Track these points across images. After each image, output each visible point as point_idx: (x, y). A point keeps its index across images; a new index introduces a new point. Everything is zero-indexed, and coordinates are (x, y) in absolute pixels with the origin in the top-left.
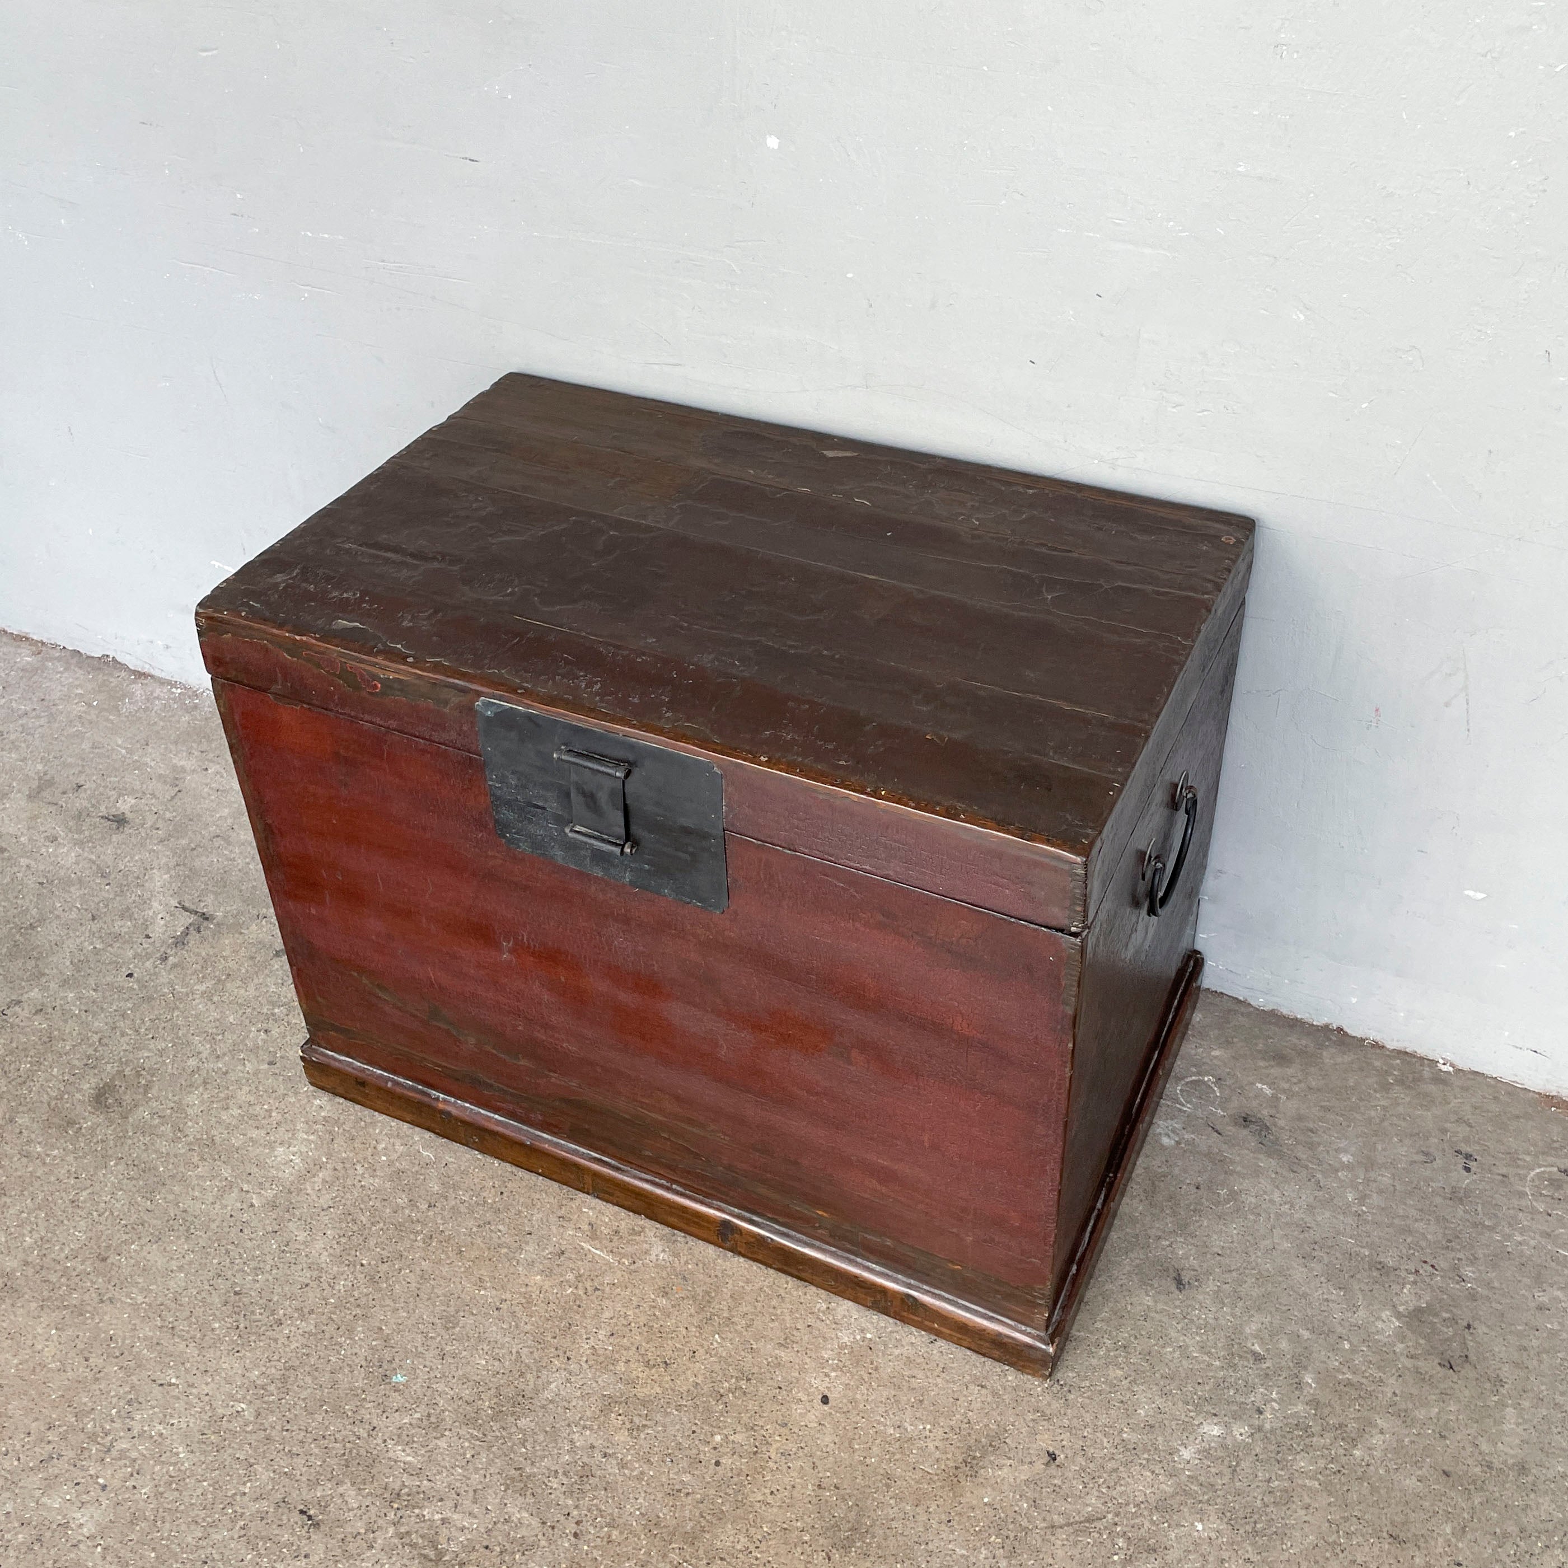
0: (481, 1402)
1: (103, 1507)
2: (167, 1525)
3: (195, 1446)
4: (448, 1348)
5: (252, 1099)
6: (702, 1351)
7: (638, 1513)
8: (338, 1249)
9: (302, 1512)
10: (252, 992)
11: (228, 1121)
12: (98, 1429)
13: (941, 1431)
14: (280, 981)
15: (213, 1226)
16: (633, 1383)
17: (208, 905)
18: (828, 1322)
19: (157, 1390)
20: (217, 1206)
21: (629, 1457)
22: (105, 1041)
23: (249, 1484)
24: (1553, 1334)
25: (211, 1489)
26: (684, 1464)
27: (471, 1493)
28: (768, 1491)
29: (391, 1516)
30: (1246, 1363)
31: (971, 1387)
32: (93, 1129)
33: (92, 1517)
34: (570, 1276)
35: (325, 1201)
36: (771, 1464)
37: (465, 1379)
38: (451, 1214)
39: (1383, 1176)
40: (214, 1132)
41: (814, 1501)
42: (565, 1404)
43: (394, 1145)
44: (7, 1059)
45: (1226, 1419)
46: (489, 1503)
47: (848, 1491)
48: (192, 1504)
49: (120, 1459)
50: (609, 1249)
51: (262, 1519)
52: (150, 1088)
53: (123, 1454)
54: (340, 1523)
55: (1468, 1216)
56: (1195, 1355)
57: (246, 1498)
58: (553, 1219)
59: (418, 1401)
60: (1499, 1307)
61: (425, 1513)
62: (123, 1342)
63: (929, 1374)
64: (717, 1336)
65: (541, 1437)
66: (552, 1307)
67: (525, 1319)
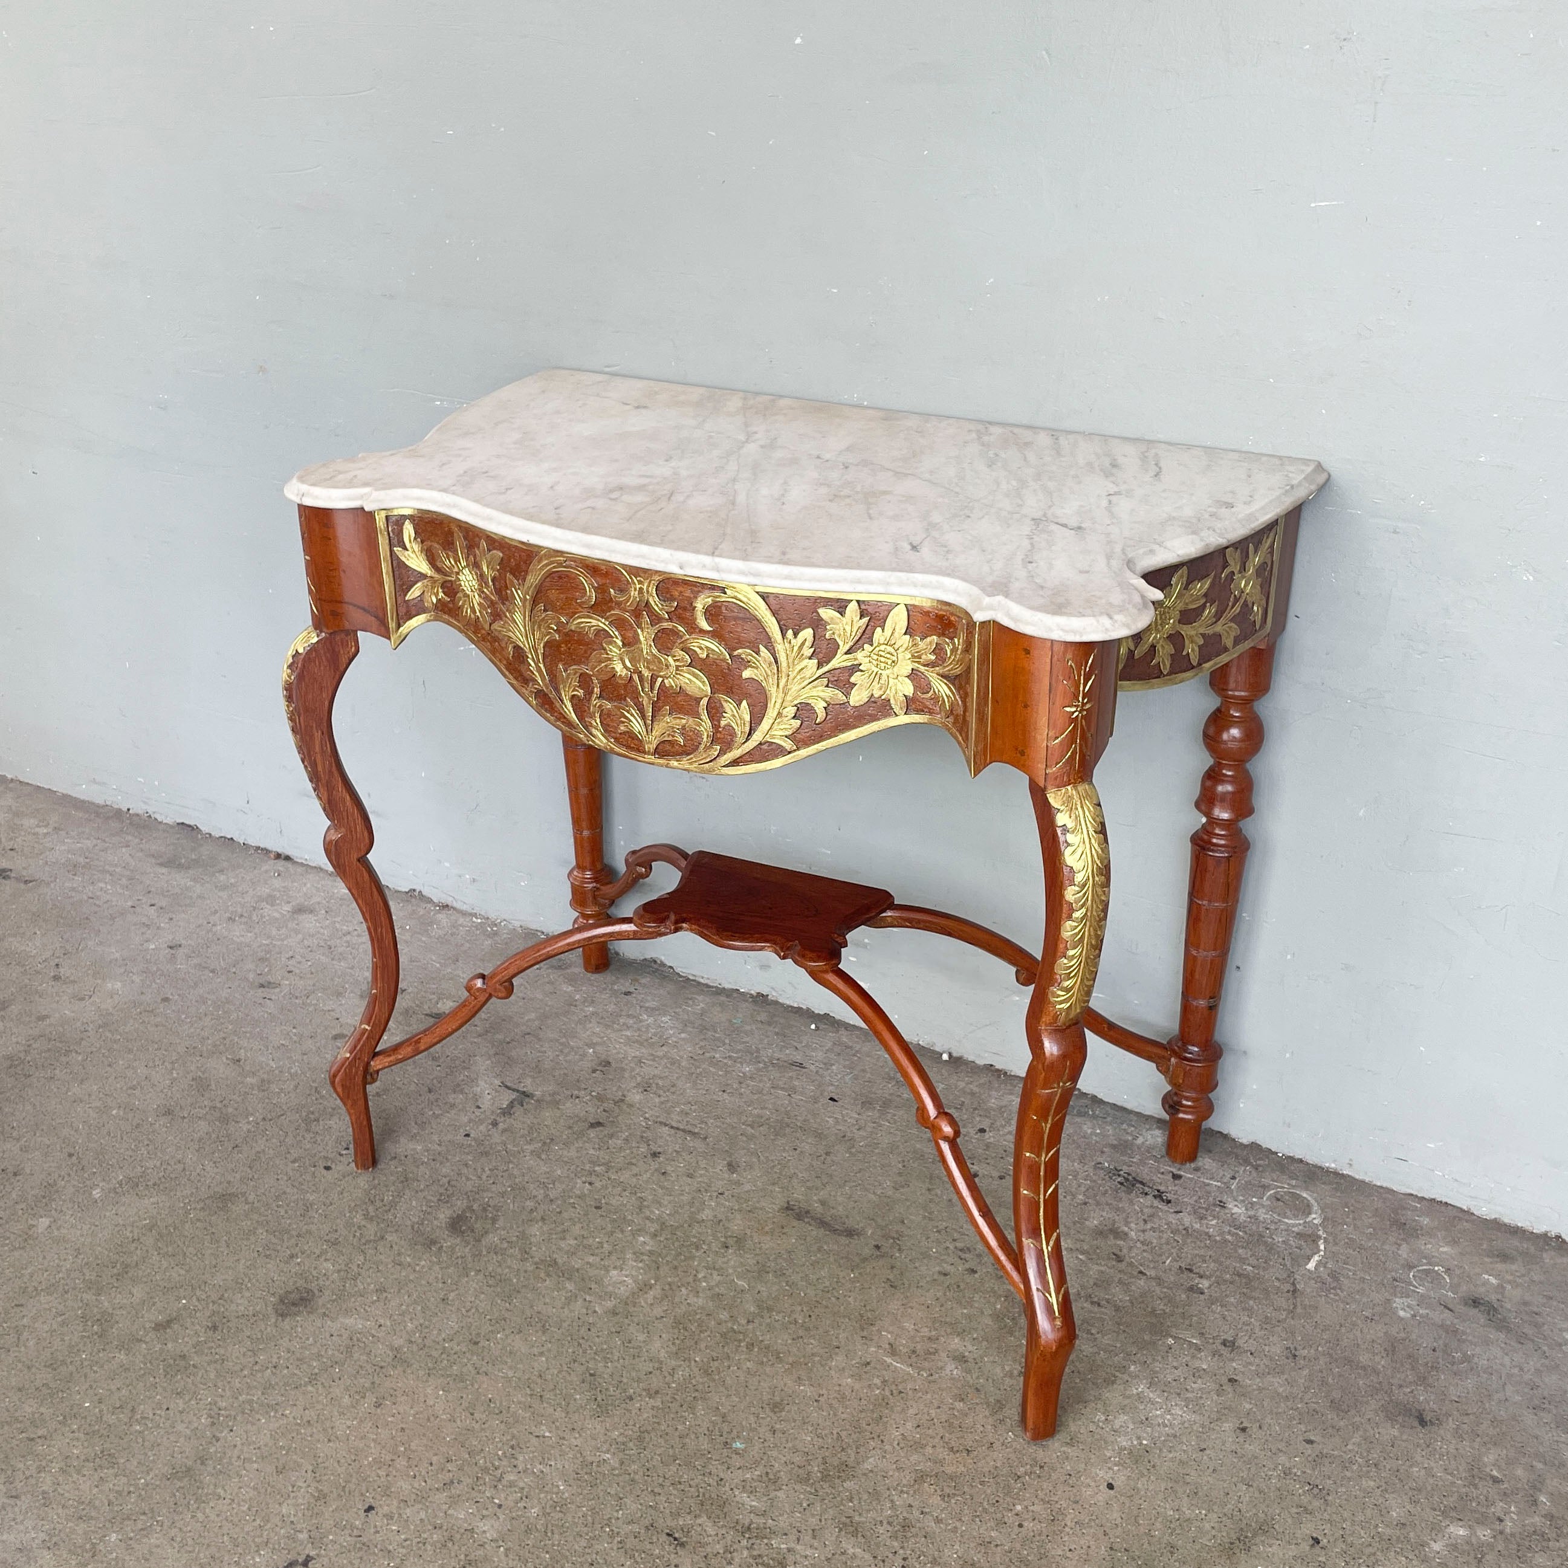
0: (810, 1467)
1: (501, 1520)
2: (557, 1536)
3: (571, 1482)
4: (778, 1426)
5: (585, 1233)
6: (998, 1443)
7: (955, 1556)
8: (674, 1349)
9: (668, 1535)
10: (573, 1153)
11: (566, 1248)
12: (489, 1465)
13: (1215, 1516)
14: (597, 1146)
15: (565, 1325)
16: (941, 1462)
17: (528, 1085)
18: (1107, 1430)
19: (534, 1441)
20: (566, 1310)
21: (943, 1516)
22: (453, 1183)
23: (621, 1512)
25: (590, 1513)
26: (992, 1524)
27: (810, 1532)
28: (1066, 1549)
29: (744, 1542)
30: (1486, 1484)
31: (1240, 1485)
32: (452, 1248)
33: (492, 1526)
34: (877, 1381)
35: (658, 1311)
36: (1067, 1529)
37: (796, 1451)
38: (768, 1329)
40: (555, 1256)
41: (1108, 1558)
42: (883, 1474)
43: (711, 1274)
44: (373, 1192)
45: (1470, 1523)
46: (826, 1540)
47: (1137, 1553)
48: (575, 1523)
49: (511, 1487)
50: (909, 1363)
51: (636, 1537)
52: (497, 1220)
53: (512, 1484)
54: (702, 1545)
56: (1439, 1474)
57: (620, 1522)
58: (857, 1338)
59: (757, 1463)
61: (773, 1542)
62: (501, 1403)
63: (1201, 1473)
64: (1009, 1433)
65: (865, 1496)
66: (863, 1402)
67: (841, 1410)
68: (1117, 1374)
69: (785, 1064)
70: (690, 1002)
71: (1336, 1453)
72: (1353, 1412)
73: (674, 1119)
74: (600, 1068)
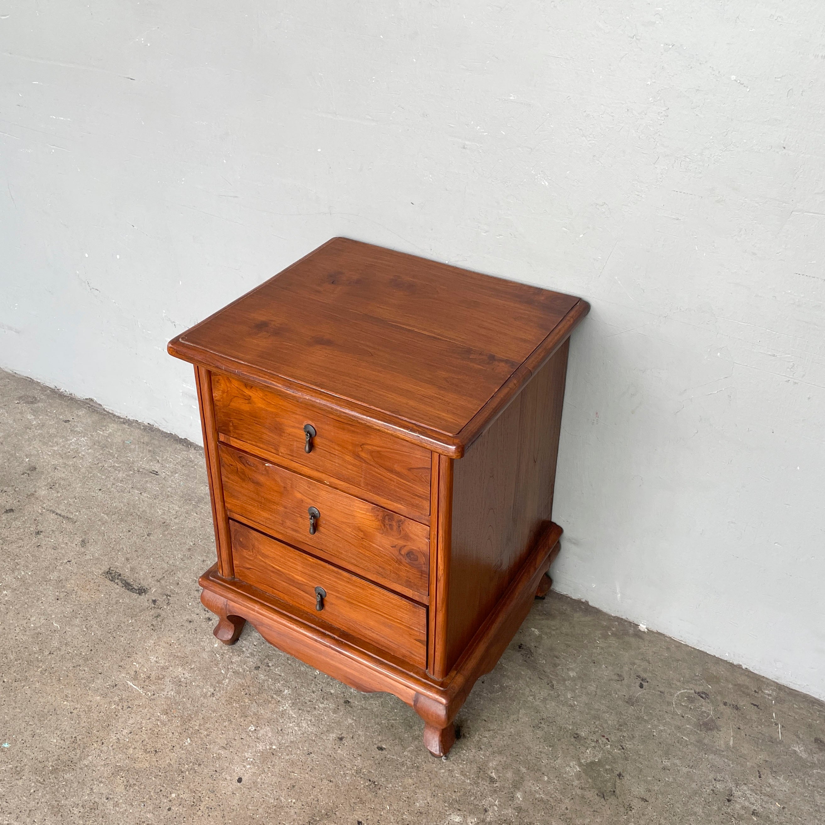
0: (47, 763)
4: (38, 731)
6: (178, 746)
13: (300, 804)
16: (135, 760)
18: (253, 737)
21: (121, 801)
24: (668, 784)
26: (151, 808)
27: (28, 812)
30: (485, 783)
31: (325, 781)
34: (116, 699)
36: (199, 813)
38: (61, 659)
39: (591, 685)
42: (94, 768)
43: (40, 619)
45: (466, 813)
46: (36, 818)
50: (142, 686)
55: (635, 713)
56: (457, 775)
58: (116, 666)
59: (13, 758)
60: (641, 766)
63: (302, 771)
64: (189, 739)
65: (75, 785)
66: (102, 714)
67: (85, 720)
68: (275, 696)
69: (147, 472)
70: (104, 428)
71: (395, 757)
72: (416, 728)
73: (62, 509)
74: (28, 472)
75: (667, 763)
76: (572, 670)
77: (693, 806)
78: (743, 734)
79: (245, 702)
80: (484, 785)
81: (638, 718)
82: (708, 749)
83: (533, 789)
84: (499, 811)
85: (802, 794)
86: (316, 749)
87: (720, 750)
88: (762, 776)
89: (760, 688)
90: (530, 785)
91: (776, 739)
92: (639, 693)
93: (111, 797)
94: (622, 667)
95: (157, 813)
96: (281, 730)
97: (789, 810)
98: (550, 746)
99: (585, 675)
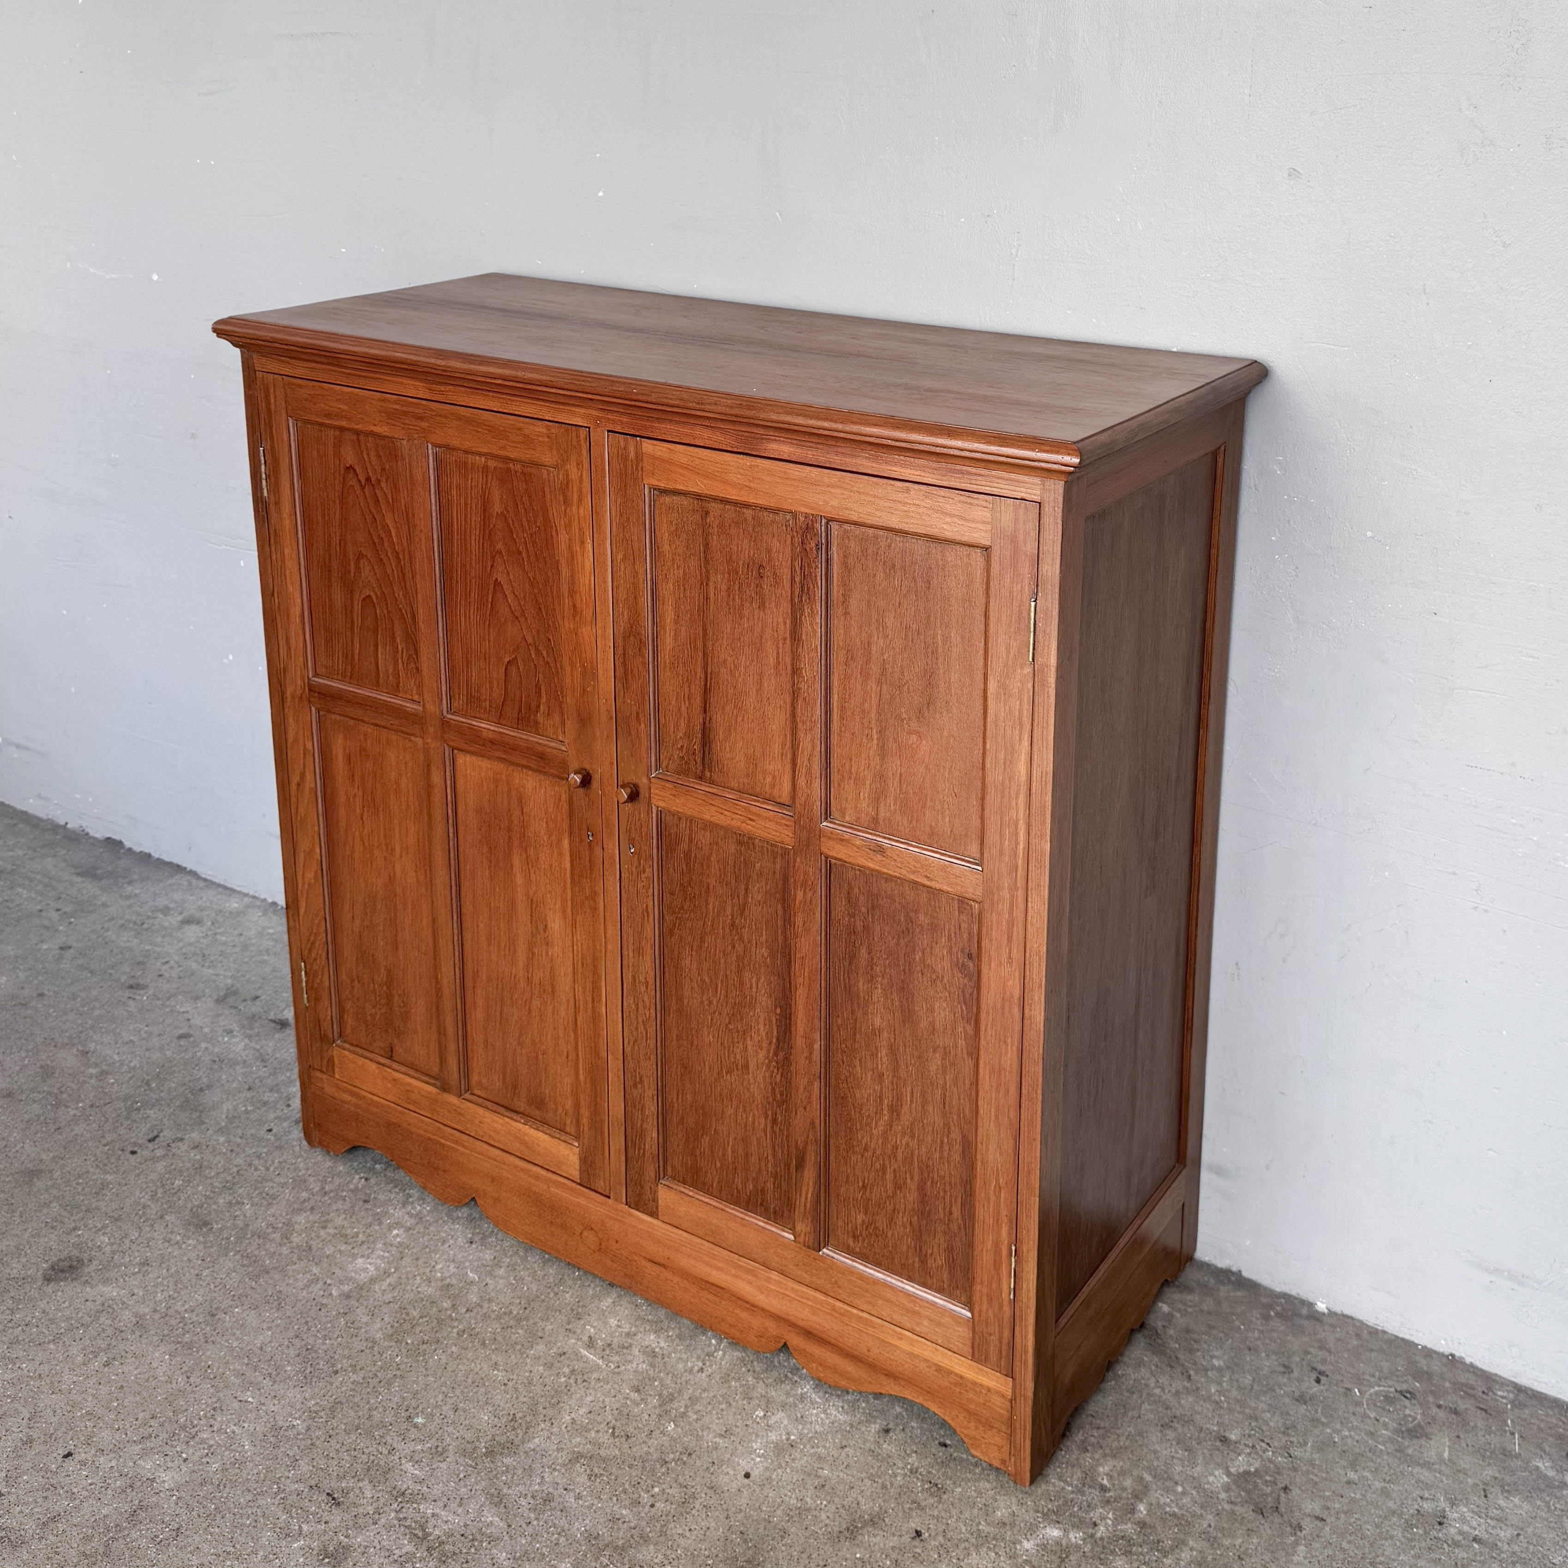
75: (1352, 1475)
76: (1218, 1358)
77: (1389, 1528)
78: (1464, 1445)
79: (748, 1381)
80: (1094, 1494)
81: (1313, 1420)
82: (1414, 1462)
83: (1162, 1501)
84: (1114, 1525)
85: (1547, 1519)
86: (852, 1443)
87: (1429, 1462)
88: (1489, 1495)
89: (1489, 1389)
90: (1157, 1495)
91: (1510, 1452)
92: (1316, 1389)
93: (572, 1487)
94: (1290, 1357)
95: (635, 1510)
96: (802, 1417)
97: (1525, 1538)
98: (1186, 1450)
99: (1236, 1365)
